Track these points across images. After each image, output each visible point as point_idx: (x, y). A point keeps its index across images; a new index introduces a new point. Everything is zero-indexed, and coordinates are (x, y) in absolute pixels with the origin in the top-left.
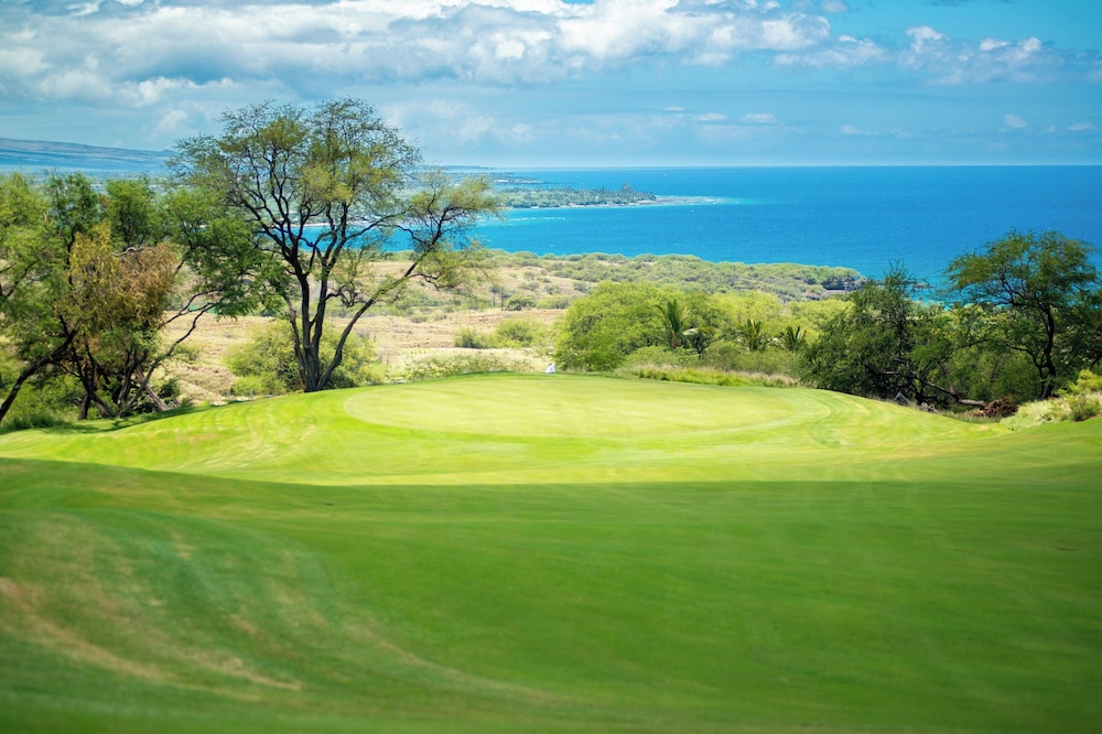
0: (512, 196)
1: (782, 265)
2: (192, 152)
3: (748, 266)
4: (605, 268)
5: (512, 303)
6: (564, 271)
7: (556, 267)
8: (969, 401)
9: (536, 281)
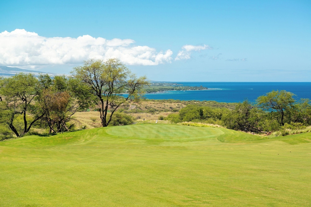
0: (176, 88)
1: (234, 103)
2: (77, 70)
3: (227, 103)
4: (195, 103)
5: (174, 111)
6: (186, 104)
7: (184, 103)
8: (263, 132)
9: (180, 106)
